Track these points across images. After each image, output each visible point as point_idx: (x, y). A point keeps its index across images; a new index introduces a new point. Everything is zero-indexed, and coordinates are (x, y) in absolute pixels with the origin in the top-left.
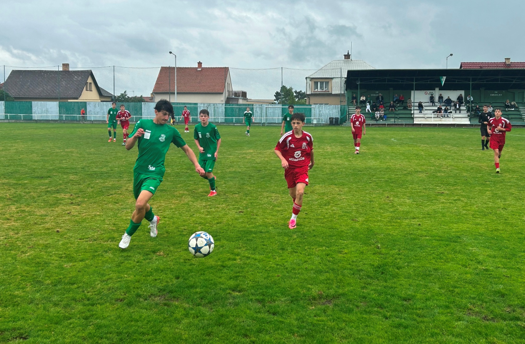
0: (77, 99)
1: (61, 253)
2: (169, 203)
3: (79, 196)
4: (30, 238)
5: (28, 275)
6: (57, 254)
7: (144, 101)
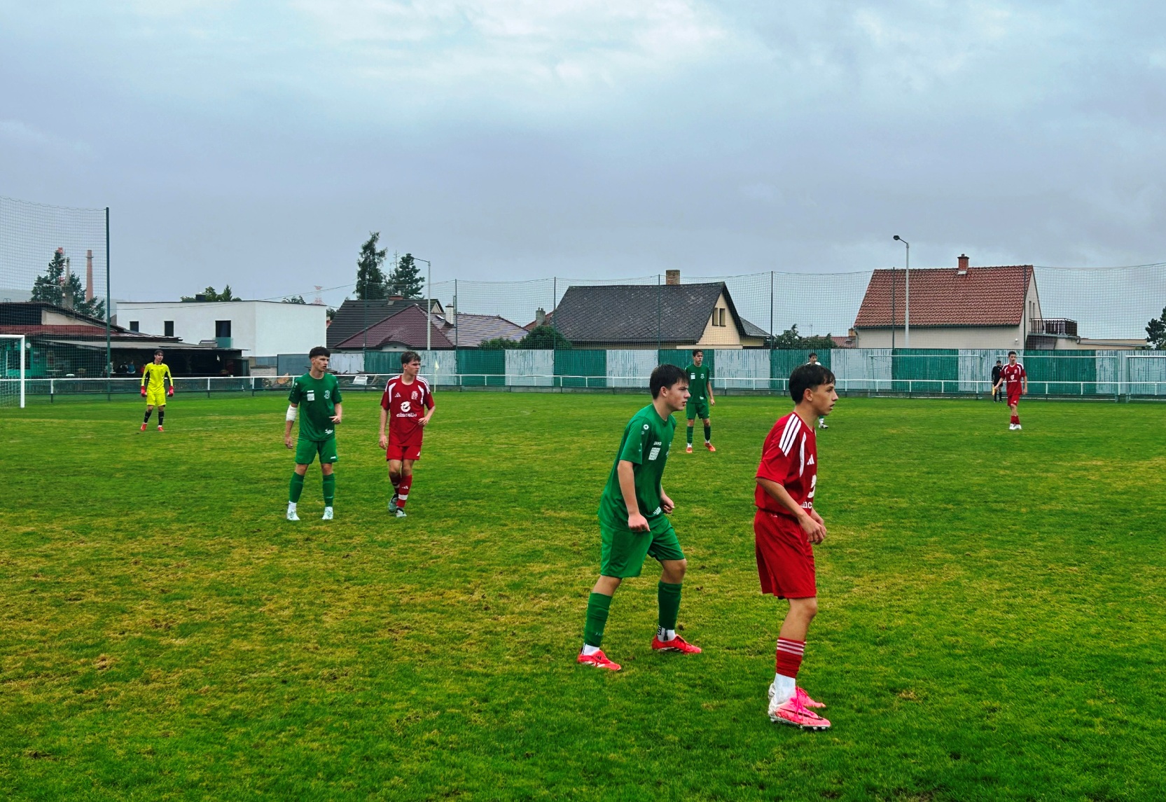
0: (694, 343)
1: (691, 675)
2: (914, 580)
3: (715, 553)
4: (628, 639)
5: (631, 718)
6: (685, 677)
7: (835, 347)
